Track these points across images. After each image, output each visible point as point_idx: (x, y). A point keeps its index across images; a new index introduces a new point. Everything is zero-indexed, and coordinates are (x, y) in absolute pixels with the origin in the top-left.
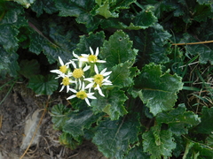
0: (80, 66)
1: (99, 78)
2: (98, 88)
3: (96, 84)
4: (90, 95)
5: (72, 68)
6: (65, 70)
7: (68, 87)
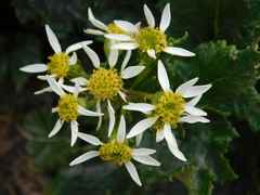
0: (113, 61)
1: (170, 106)
2: (166, 134)
3: (160, 123)
4: (145, 156)
5: (86, 65)
6: (64, 70)
7: (75, 127)
